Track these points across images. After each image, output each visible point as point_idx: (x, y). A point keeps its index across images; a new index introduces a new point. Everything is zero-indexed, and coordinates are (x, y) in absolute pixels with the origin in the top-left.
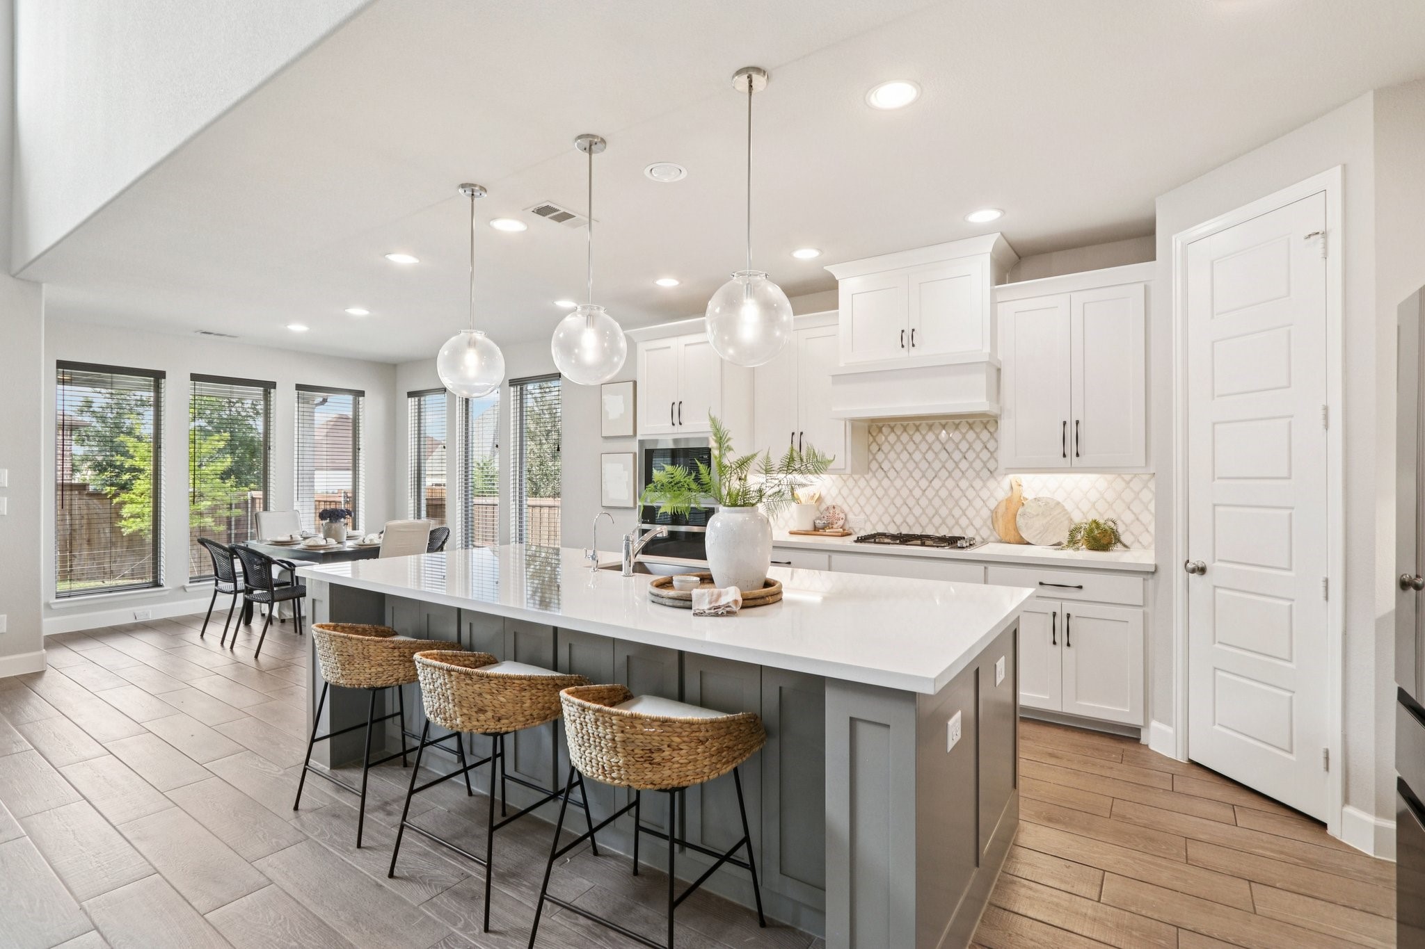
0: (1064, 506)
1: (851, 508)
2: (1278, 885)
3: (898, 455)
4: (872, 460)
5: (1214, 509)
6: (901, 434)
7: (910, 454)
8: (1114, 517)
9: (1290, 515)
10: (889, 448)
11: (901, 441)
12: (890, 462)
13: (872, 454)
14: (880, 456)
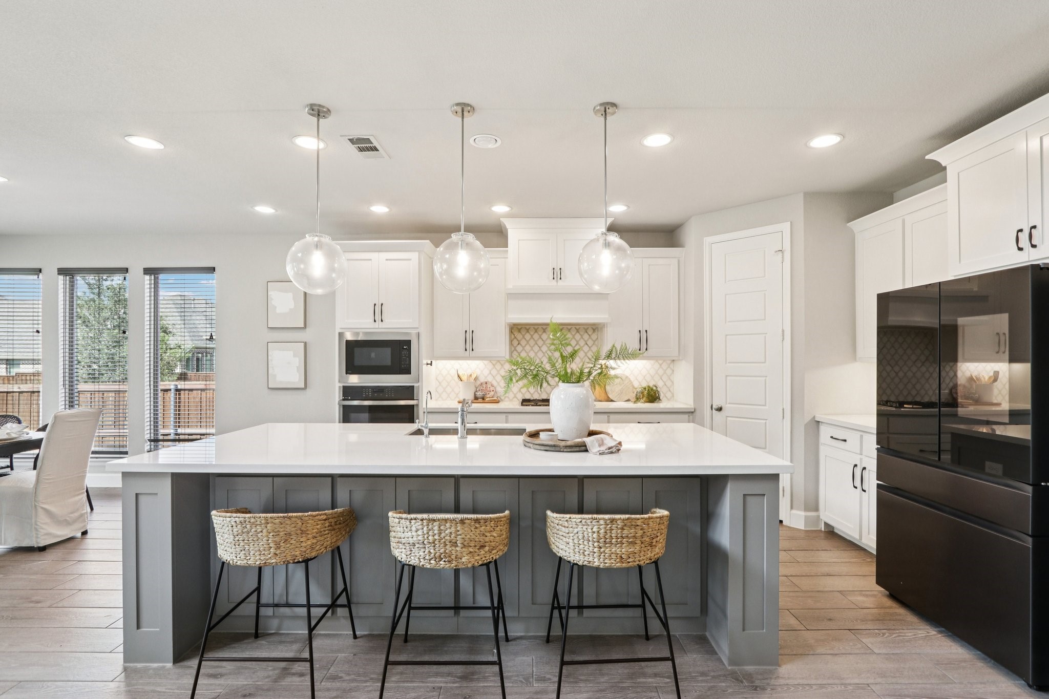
0: (629, 379)
1: (498, 383)
2: (793, 549)
3: (532, 347)
4: (513, 351)
5: (726, 378)
6: (534, 334)
7: (540, 347)
8: (654, 384)
9: (765, 380)
10: (526, 343)
11: (534, 339)
12: (526, 352)
13: (514, 347)
14: (519, 348)
